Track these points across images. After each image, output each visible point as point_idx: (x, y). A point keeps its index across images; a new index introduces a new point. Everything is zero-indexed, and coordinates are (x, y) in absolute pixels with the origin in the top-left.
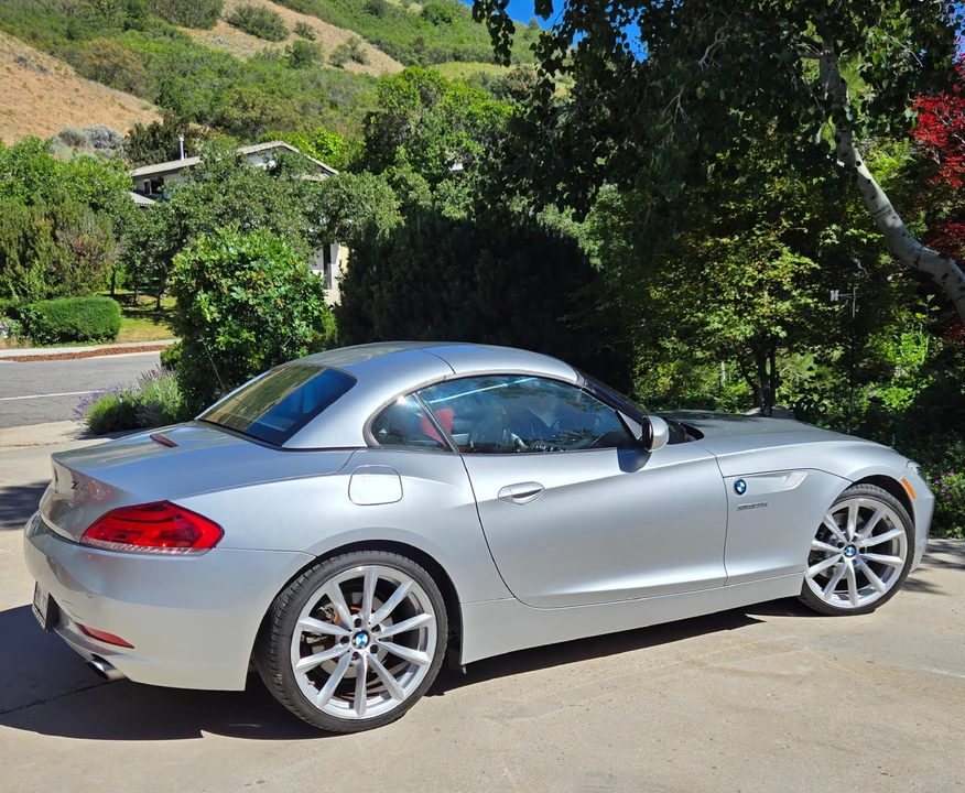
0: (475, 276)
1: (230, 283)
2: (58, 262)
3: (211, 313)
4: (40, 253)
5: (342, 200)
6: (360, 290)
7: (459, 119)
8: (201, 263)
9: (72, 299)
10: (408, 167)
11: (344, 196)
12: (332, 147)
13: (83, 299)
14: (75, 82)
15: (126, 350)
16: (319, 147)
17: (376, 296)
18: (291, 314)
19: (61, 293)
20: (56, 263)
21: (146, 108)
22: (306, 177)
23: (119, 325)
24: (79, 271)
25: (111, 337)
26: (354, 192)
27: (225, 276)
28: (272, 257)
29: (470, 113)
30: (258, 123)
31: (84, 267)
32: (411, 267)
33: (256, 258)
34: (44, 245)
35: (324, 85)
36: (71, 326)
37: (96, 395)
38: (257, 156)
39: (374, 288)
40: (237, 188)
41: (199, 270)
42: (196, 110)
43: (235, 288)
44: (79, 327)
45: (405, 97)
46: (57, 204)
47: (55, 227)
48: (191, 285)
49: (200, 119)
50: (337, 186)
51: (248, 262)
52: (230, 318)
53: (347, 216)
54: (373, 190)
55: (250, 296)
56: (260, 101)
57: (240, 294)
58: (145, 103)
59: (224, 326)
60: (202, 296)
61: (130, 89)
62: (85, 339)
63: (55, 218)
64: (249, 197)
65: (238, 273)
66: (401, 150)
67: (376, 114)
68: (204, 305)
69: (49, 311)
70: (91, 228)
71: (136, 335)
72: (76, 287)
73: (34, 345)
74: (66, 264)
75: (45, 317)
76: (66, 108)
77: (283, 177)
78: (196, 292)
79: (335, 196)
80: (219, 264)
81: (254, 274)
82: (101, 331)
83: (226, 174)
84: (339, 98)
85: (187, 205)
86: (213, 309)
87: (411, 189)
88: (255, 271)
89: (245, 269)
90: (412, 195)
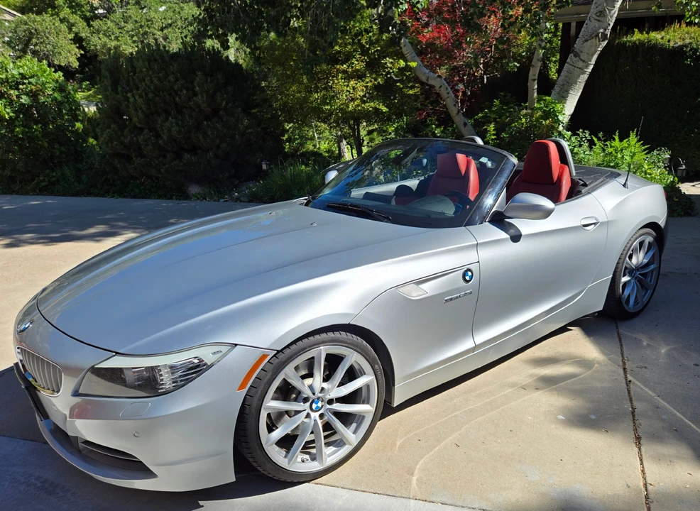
0: (195, 87)
1: (17, 93)
3: (8, 113)
5: (31, 34)
6: (118, 96)
11: (33, 31)
17: (132, 100)
26: (39, 28)
27: (12, 89)
28: (42, 76)
32: (152, 81)
33: (32, 77)
39: (129, 95)
43: (22, 96)
50: (26, 23)
51: (27, 79)
52: (21, 116)
53: (36, 44)
54: (52, 26)
55: (33, 101)
57: (26, 100)
59: (19, 121)
65: (21, 86)
68: (1, 108)
79: (25, 31)
80: (6, 81)
81: (33, 87)
86: (8, 110)
87: (73, 25)
88: (33, 85)
89: (24, 84)
90: (74, 29)
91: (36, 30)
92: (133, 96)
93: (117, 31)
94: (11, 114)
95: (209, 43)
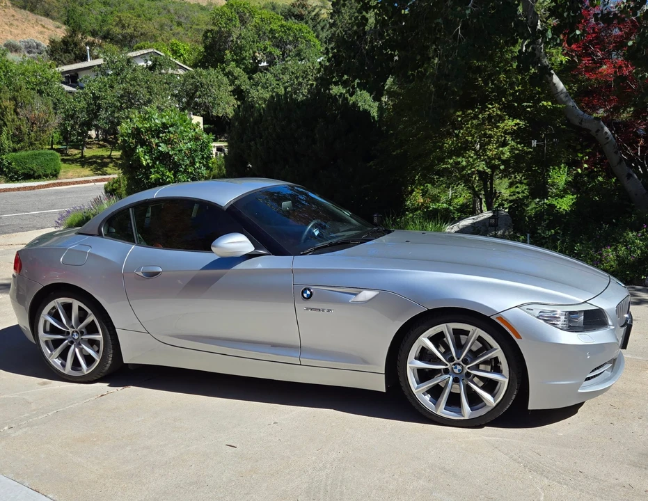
0: (315, 134)
1: (157, 141)
2: (20, 129)
3: (146, 160)
4: (7, 123)
5: (197, 87)
6: (243, 145)
7: (264, 33)
8: (138, 129)
9: (30, 152)
10: (233, 64)
11: (198, 84)
12: (182, 51)
13: (37, 152)
14: (12, 11)
15: (67, 184)
16: (175, 52)
17: (253, 148)
18: (194, 160)
19: (22, 148)
20: (18, 129)
21: (58, 27)
22: (170, 71)
23: (60, 168)
24: (33, 134)
25: (55, 175)
26: (204, 81)
27: (153, 137)
28: (181, 125)
29: (271, 29)
30: (132, 37)
31: (36, 132)
32: (274, 130)
33: (172, 126)
34: (10, 118)
35: (172, 11)
36: (30, 169)
37: (68, 212)
38: (140, 58)
40: (131, 79)
41: (137, 133)
42: (90, 28)
43: (161, 144)
44: (35, 169)
45: (229, 20)
46: (17, 91)
47: (16, 105)
48: (132, 143)
49: (94, 34)
50: (193, 77)
51: (168, 128)
52: (157, 163)
53: (200, 97)
54: (216, 80)
55: (170, 149)
56: (133, 22)
57: (163, 148)
58: (58, 24)
59: (154, 168)
60: (140, 150)
61: (47, 15)
62: (38, 178)
63: (16, 100)
64: (138, 85)
65: (161, 135)
66: (228, 54)
67: (211, 31)
68: (141, 154)
69: (16, 160)
70: (39, 107)
71: (70, 174)
72: (31, 144)
73: (7, 182)
74: (25, 129)
75: (13, 164)
76: (7, 27)
77: (157, 72)
78: (135, 148)
79: (192, 84)
80: (149, 130)
81: (172, 136)
82: (49, 172)
83: (122, 70)
84: (182, 20)
85: (100, 91)
86: (147, 157)
87: (236, 78)
88: (172, 133)
89: (165, 132)
90: (237, 82)
91: (201, 84)
92: (256, 144)
93: (274, 83)
94: (149, 161)
95: (336, 90)
